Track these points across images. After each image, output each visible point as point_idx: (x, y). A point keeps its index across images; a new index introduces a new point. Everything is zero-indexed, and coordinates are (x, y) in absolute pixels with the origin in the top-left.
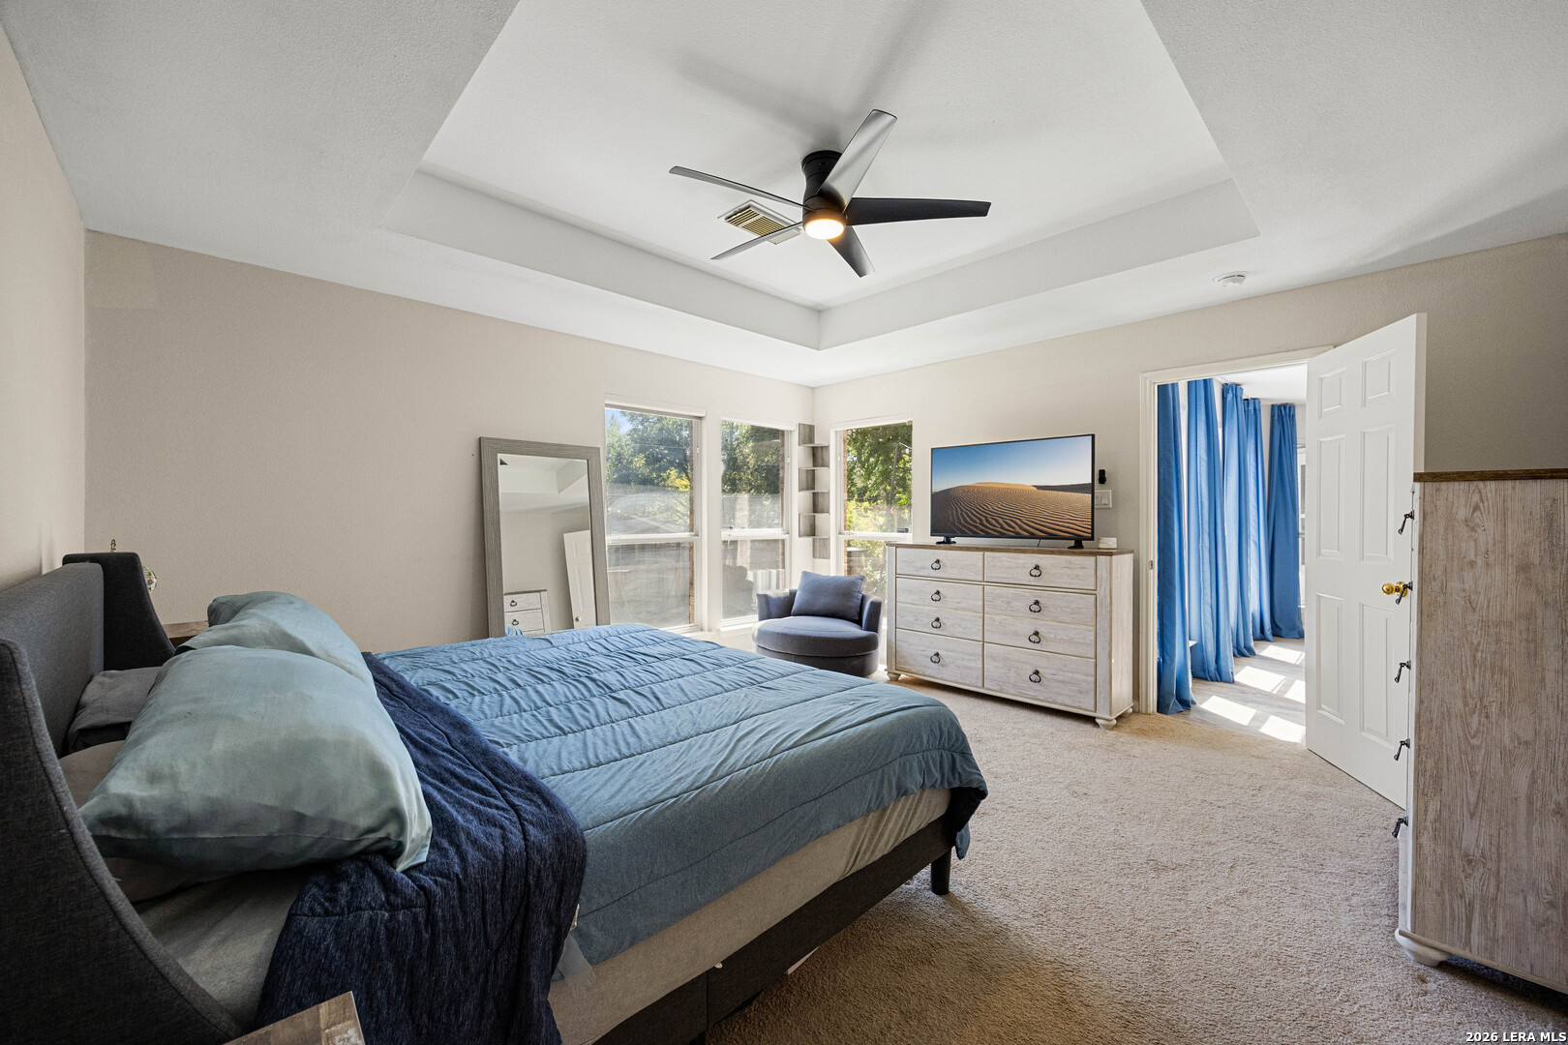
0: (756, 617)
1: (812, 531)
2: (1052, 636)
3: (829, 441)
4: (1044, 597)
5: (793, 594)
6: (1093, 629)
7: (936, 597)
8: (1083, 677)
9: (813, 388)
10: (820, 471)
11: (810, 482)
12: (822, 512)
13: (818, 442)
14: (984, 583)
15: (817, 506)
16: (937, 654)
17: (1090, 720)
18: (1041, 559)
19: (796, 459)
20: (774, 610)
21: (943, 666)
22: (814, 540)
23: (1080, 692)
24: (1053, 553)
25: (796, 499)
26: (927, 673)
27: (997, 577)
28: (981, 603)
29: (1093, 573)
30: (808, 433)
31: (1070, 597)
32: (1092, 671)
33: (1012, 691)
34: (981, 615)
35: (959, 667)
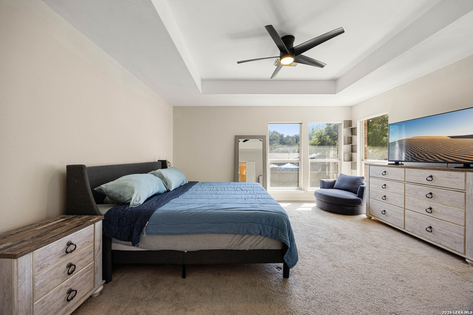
0: (320, 188)
1: (351, 159)
2: (439, 211)
3: (357, 125)
4: (434, 191)
5: (335, 181)
6: (463, 211)
7: (384, 187)
8: (457, 235)
9: (352, 107)
10: (354, 137)
11: (350, 141)
12: (354, 152)
13: (353, 126)
14: (405, 182)
15: (353, 150)
16: (385, 211)
17: (463, 259)
18: (434, 172)
19: (343, 133)
20: (325, 186)
21: (387, 216)
22: (352, 163)
23: (456, 242)
24: (439, 170)
25: (344, 148)
26: (381, 218)
27: (411, 180)
28: (403, 191)
29: (464, 181)
30: (349, 124)
31: (449, 192)
32: (463, 233)
33: (418, 233)
34: (404, 196)
35: (393, 218)
